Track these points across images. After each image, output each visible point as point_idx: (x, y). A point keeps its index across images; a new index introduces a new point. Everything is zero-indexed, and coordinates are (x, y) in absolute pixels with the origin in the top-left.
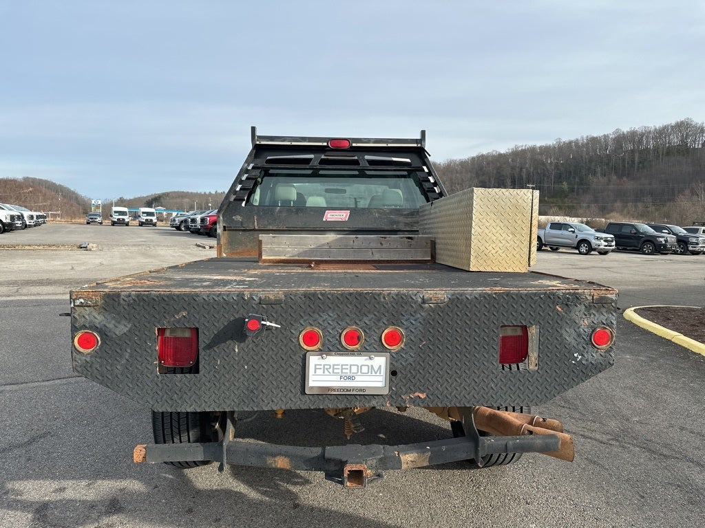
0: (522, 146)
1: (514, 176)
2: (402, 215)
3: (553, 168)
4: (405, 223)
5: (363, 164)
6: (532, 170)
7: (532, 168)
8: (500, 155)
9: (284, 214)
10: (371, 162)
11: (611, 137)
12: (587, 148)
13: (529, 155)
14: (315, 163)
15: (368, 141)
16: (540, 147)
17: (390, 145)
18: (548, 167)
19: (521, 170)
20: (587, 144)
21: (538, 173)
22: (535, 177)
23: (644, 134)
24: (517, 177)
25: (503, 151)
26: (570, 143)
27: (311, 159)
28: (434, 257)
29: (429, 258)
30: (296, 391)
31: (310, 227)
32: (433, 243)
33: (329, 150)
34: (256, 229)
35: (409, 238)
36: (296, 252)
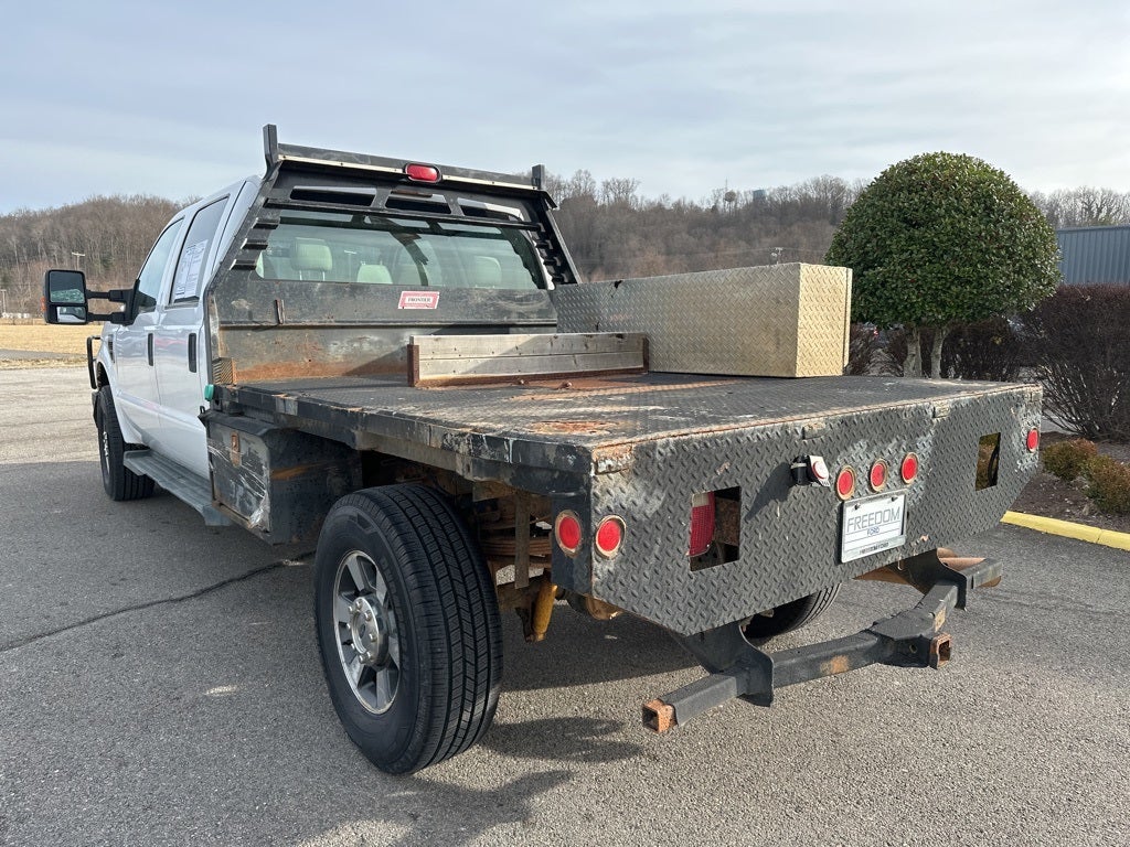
2: (514, 300)
4: (520, 313)
5: (457, 212)
9: (330, 297)
10: (468, 210)
14: (379, 204)
15: (466, 173)
17: (497, 184)
27: (373, 197)
28: (646, 363)
29: (641, 366)
30: (831, 561)
31: (380, 319)
32: (646, 343)
33: (404, 183)
34: (278, 327)
35: (620, 336)
36: (472, 364)
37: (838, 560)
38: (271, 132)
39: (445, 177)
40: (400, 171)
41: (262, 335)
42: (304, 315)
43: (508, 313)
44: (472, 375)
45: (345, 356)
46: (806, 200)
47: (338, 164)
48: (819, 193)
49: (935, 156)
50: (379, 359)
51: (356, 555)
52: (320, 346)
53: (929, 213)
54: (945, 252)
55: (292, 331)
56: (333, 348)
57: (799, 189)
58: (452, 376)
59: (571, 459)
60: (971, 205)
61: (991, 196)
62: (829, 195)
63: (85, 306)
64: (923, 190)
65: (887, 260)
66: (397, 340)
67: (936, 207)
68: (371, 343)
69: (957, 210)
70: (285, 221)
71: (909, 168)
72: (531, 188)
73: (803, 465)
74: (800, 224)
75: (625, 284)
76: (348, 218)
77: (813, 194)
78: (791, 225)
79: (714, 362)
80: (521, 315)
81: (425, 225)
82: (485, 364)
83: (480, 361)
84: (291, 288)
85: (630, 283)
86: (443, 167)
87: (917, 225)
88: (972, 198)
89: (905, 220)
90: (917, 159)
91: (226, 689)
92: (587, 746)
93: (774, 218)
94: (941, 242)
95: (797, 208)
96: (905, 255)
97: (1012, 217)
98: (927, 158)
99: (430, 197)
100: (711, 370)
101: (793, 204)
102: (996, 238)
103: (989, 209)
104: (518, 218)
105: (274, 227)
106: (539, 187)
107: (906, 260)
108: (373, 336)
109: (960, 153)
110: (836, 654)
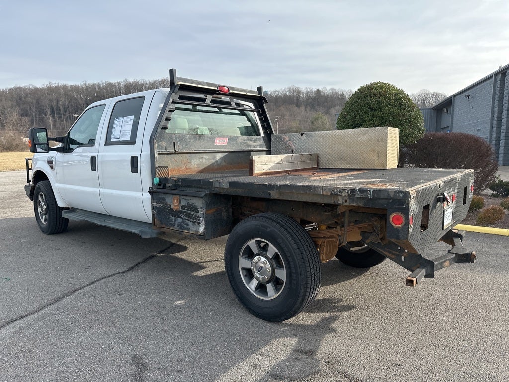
0: (55, 83)
1: (53, 107)
3: (84, 102)
5: (233, 105)
6: (67, 103)
7: (67, 102)
8: (37, 89)
9: (192, 141)
11: (122, 84)
12: (107, 90)
13: (62, 91)
14: (208, 102)
16: (71, 86)
18: (80, 102)
19: (58, 102)
20: (106, 87)
21: (72, 106)
22: (70, 109)
23: (143, 85)
24: (55, 109)
25: (38, 86)
26: (94, 85)
27: (206, 99)
28: (318, 165)
29: (316, 166)
30: (441, 229)
31: (208, 150)
32: (318, 157)
33: (217, 94)
34: (176, 153)
35: (310, 155)
36: (269, 167)
37: (443, 229)
38: (172, 72)
39: (231, 91)
40: (216, 88)
41: (170, 156)
42: (184, 148)
43: (249, 146)
44: (269, 171)
45: (198, 165)
46: (285, 96)
47: (196, 85)
48: (290, 93)
49: (378, 83)
50: (208, 166)
51: (255, 240)
52: (189, 161)
53: (379, 106)
54: (386, 121)
55: (180, 155)
56: (193, 161)
57: (283, 92)
58: (263, 171)
59: (401, 195)
60: (394, 102)
61: (401, 99)
62: (295, 94)
63: (48, 144)
64: (375, 96)
65: (364, 124)
66: (214, 158)
67: (382, 103)
68: (205, 159)
69: (389, 104)
70: (177, 109)
71: (369, 88)
72: (258, 95)
73: (442, 196)
74: (284, 106)
75: (306, 134)
76: (191, 107)
77: (288, 94)
78: (280, 107)
79: (349, 164)
80: (254, 147)
81: (217, 110)
82: (272, 167)
83: (272, 165)
84: (179, 137)
85: (309, 134)
86: (230, 87)
87: (375, 110)
88: (395, 100)
89: (370, 108)
90: (371, 84)
91: (182, 302)
92: (336, 307)
93: (272, 104)
94: (385, 117)
95: (282, 99)
96: (371, 122)
97: (409, 107)
98: (376, 84)
99: (221, 99)
100: (348, 166)
101: (280, 97)
102: (404, 116)
103: (401, 104)
104: (251, 108)
105: (174, 111)
106: (261, 95)
107: (371, 124)
108: (206, 156)
109: (386, 83)
110: (447, 260)
